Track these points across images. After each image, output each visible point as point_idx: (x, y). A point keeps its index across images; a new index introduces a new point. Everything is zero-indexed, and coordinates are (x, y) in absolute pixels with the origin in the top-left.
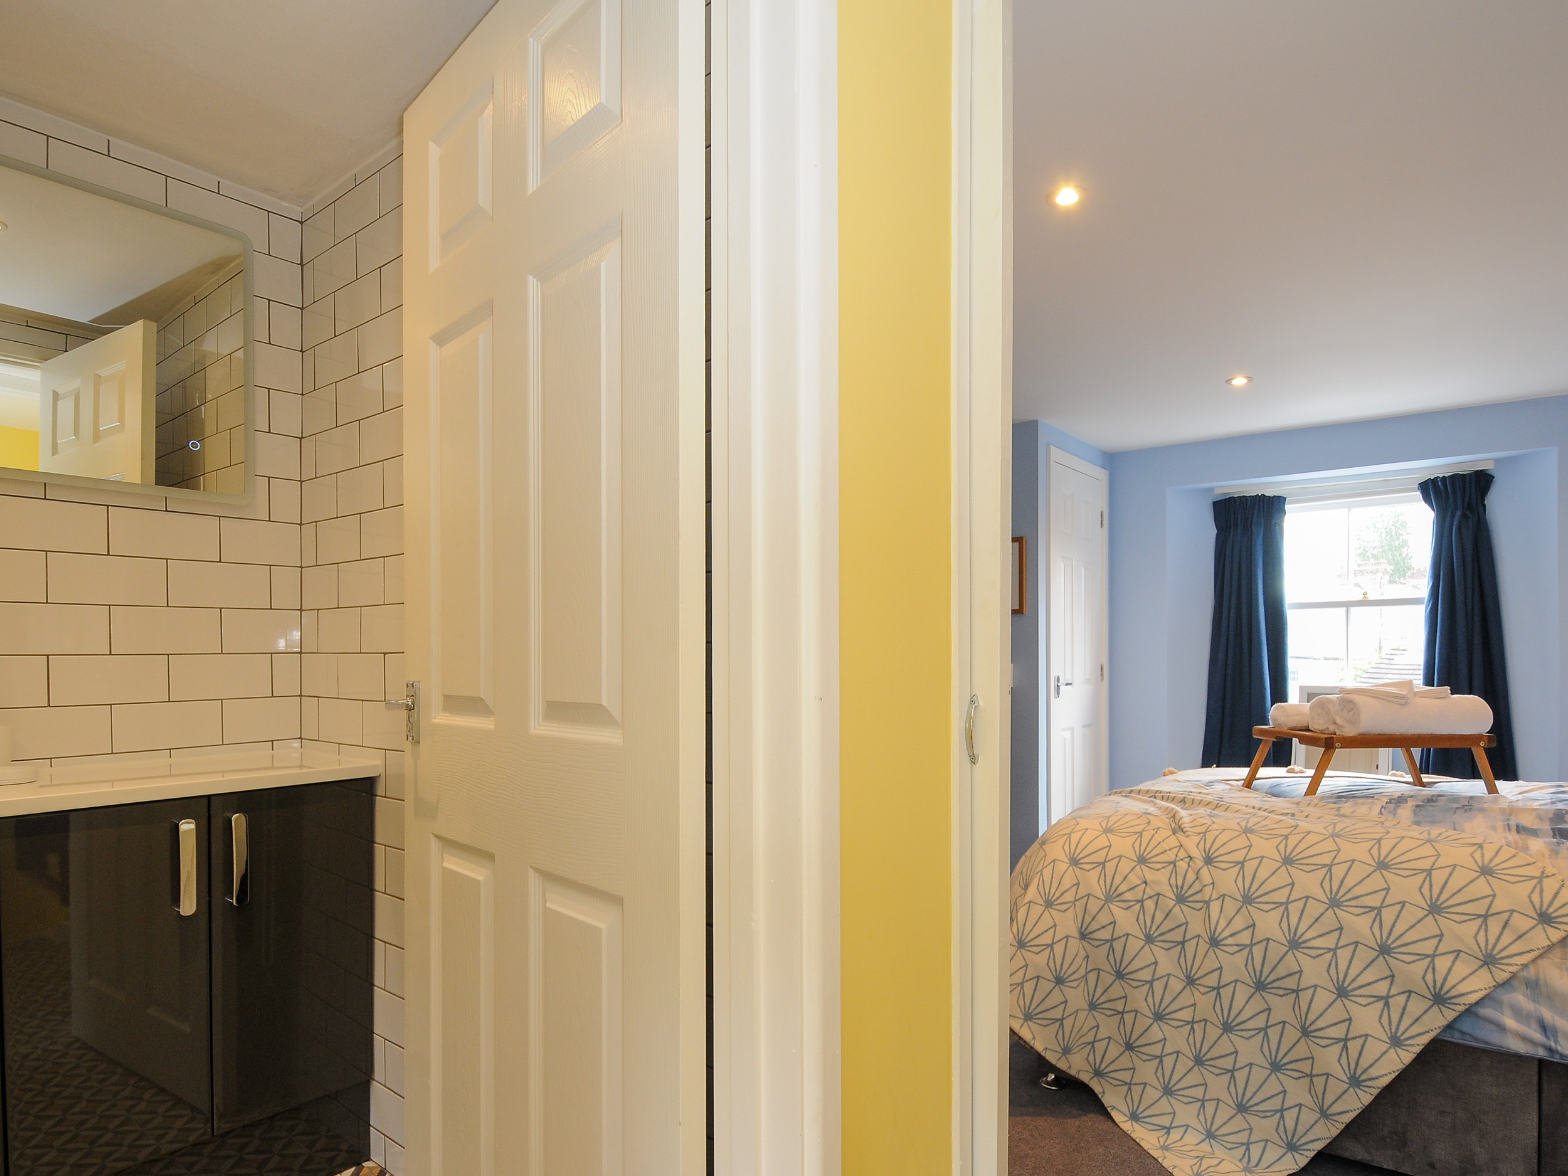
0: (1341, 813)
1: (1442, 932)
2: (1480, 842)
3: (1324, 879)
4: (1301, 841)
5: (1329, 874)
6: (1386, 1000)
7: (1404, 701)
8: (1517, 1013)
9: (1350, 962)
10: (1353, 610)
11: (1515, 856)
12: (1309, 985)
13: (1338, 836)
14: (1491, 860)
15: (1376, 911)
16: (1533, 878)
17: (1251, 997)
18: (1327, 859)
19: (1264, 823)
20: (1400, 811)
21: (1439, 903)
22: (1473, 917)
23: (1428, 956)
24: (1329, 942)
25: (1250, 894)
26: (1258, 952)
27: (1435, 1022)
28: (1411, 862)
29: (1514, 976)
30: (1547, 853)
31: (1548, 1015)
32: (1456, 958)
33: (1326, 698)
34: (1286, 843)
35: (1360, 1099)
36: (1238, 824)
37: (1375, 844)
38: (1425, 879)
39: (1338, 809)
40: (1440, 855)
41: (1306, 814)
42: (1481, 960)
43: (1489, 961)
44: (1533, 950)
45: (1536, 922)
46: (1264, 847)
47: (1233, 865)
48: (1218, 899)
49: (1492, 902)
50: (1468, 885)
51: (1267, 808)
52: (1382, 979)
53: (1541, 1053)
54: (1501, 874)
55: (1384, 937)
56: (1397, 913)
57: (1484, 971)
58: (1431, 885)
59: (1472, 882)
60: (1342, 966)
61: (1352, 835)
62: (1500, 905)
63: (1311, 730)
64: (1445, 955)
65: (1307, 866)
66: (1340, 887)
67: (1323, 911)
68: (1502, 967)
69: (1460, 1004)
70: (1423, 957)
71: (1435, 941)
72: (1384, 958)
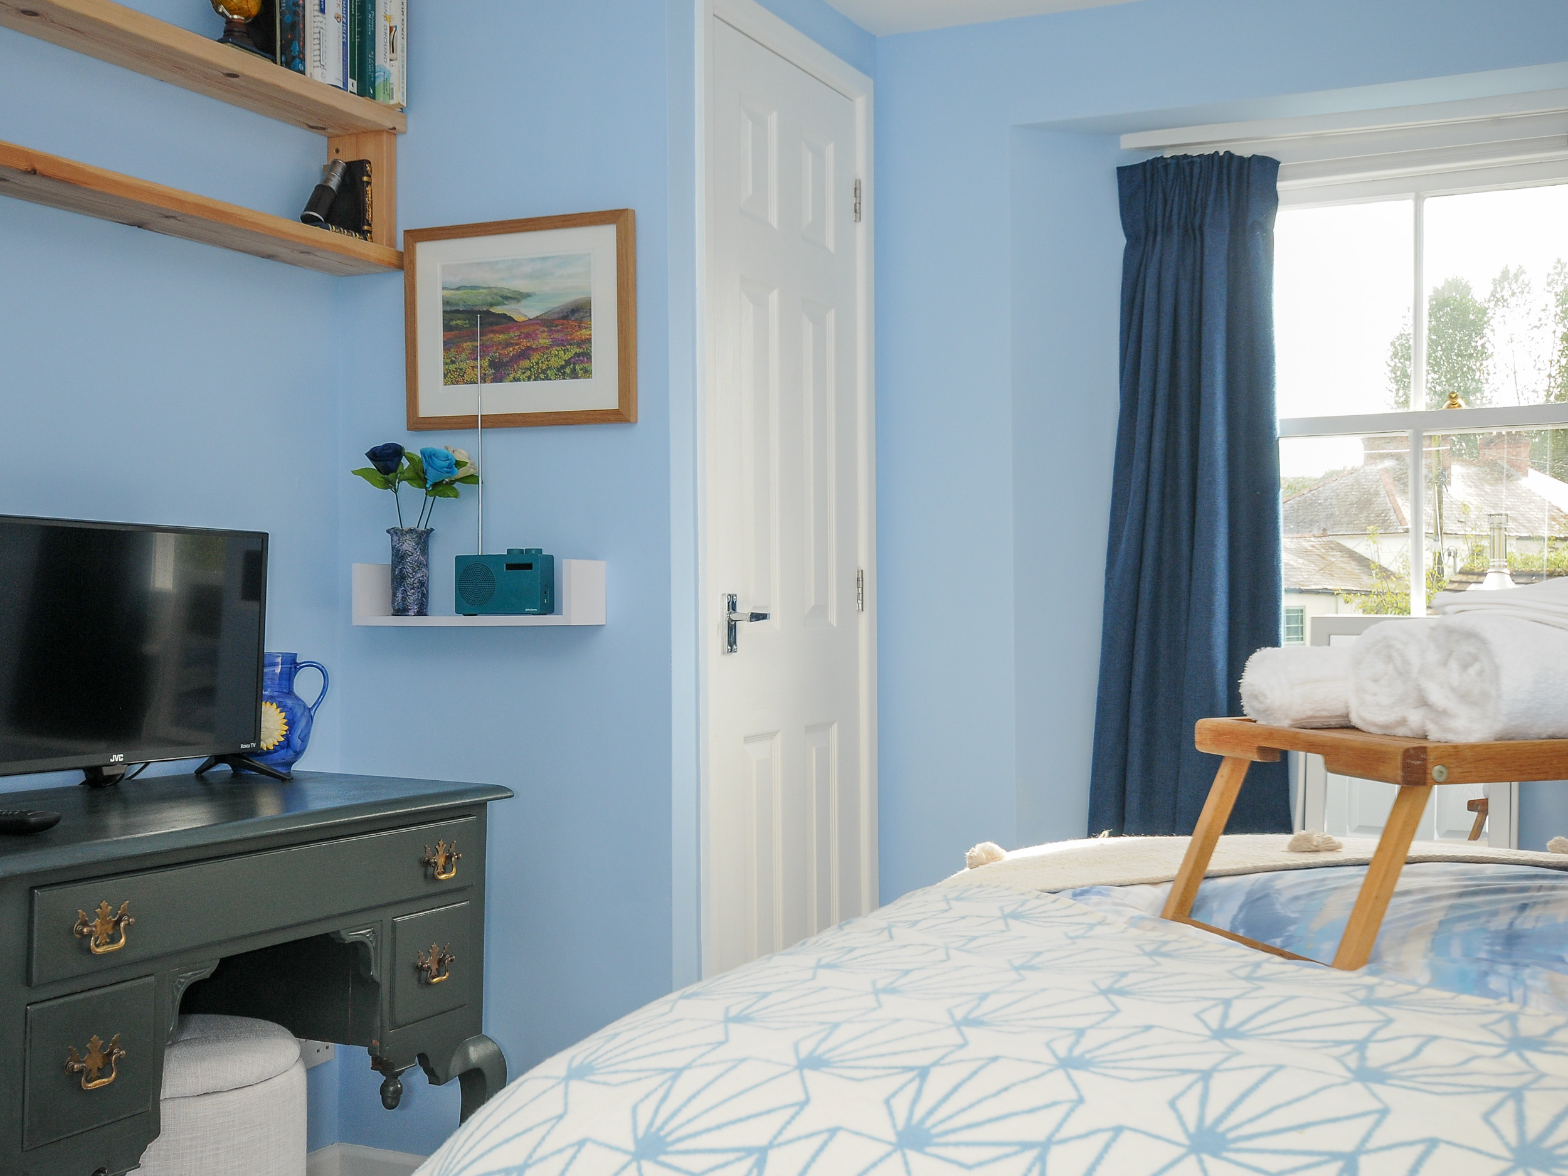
63: (1354, 728)
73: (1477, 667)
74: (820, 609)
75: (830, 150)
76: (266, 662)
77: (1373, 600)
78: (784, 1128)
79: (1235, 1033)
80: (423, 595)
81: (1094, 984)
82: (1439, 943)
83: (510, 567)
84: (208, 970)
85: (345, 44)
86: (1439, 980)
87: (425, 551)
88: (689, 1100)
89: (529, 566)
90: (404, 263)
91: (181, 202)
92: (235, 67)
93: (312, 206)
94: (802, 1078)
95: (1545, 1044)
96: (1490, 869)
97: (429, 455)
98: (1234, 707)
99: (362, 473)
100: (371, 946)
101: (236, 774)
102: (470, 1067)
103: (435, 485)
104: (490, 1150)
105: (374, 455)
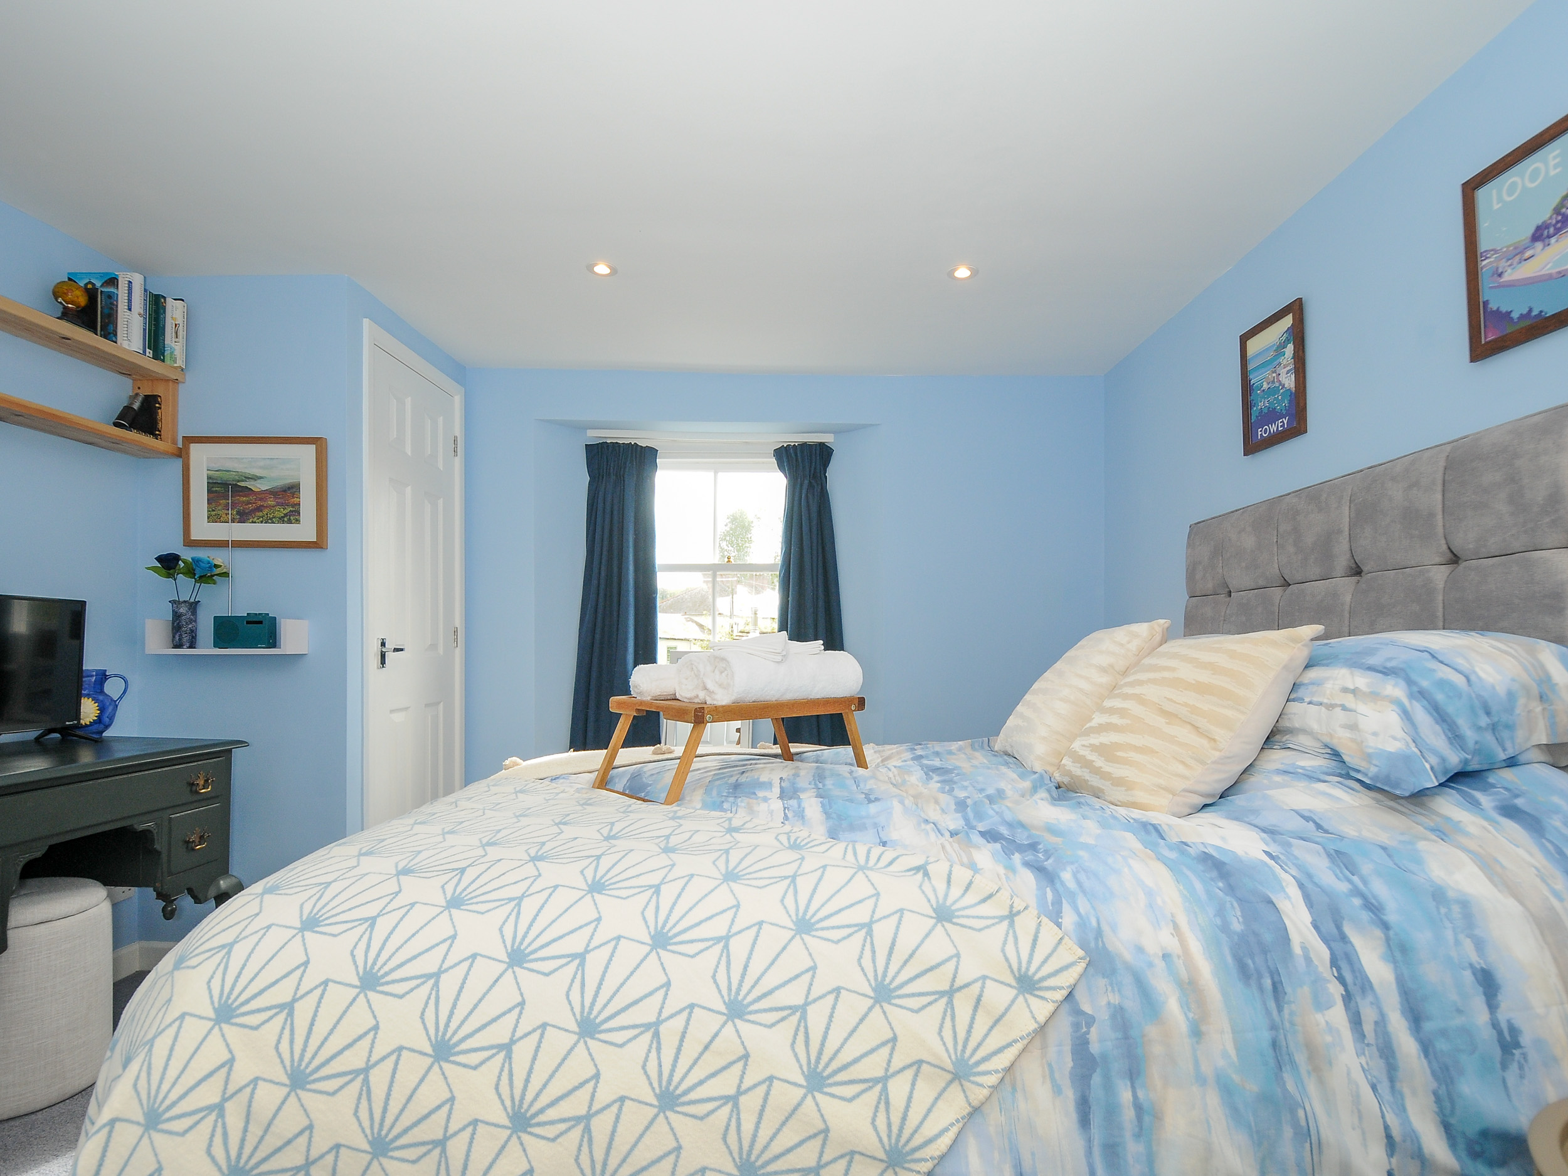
1: (895, 1034)
2: (925, 864)
3: (717, 967)
4: (680, 895)
5: (725, 955)
9: (761, 1115)
11: (972, 883)
14: (946, 895)
15: (798, 1014)
16: (1001, 918)
18: (720, 927)
19: (625, 863)
21: (887, 980)
22: (933, 998)
23: (877, 1081)
24: (726, 1085)
25: (592, 1017)
26: (601, 1127)
28: (844, 912)
29: (993, 1091)
30: (1002, 874)
32: (916, 1075)
34: (657, 903)
36: (598, 831)
37: (789, 886)
38: (865, 941)
40: (878, 895)
42: (949, 1072)
43: (960, 1071)
44: (1016, 1041)
45: (1016, 992)
46: (621, 917)
47: (564, 962)
48: (529, 1034)
49: (957, 969)
50: (922, 942)
52: (809, 1138)
54: (962, 917)
55: (813, 1059)
56: (829, 1011)
57: (955, 1089)
58: (874, 952)
59: (927, 937)
60: (748, 1126)
61: (757, 872)
62: (968, 971)
63: (678, 700)
64: (901, 1074)
65: (690, 945)
66: (743, 976)
67: (717, 1027)
68: (979, 1079)
69: (925, 1160)
70: (870, 1084)
71: (885, 1051)
72: (814, 1098)
73: (726, 672)
74: (433, 647)
75: (441, 420)
76: (84, 674)
77: (705, 644)
78: (386, 906)
79: (614, 837)
80: (193, 637)
81: (553, 820)
82: (708, 791)
83: (248, 623)
84: (39, 853)
85: (145, 330)
86: (705, 806)
87: (194, 613)
88: (334, 897)
89: (260, 622)
90: (182, 454)
91: (26, 407)
92: (68, 334)
93: (120, 417)
94: (398, 880)
95: (741, 829)
96: (733, 757)
97: (197, 561)
98: (626, 691)
99: (154, 569)
100: (155, 832)
101: (64, 740)
102: (221, 892)
103: (201, 577)
104: (213, 937)
105: (160, 559)
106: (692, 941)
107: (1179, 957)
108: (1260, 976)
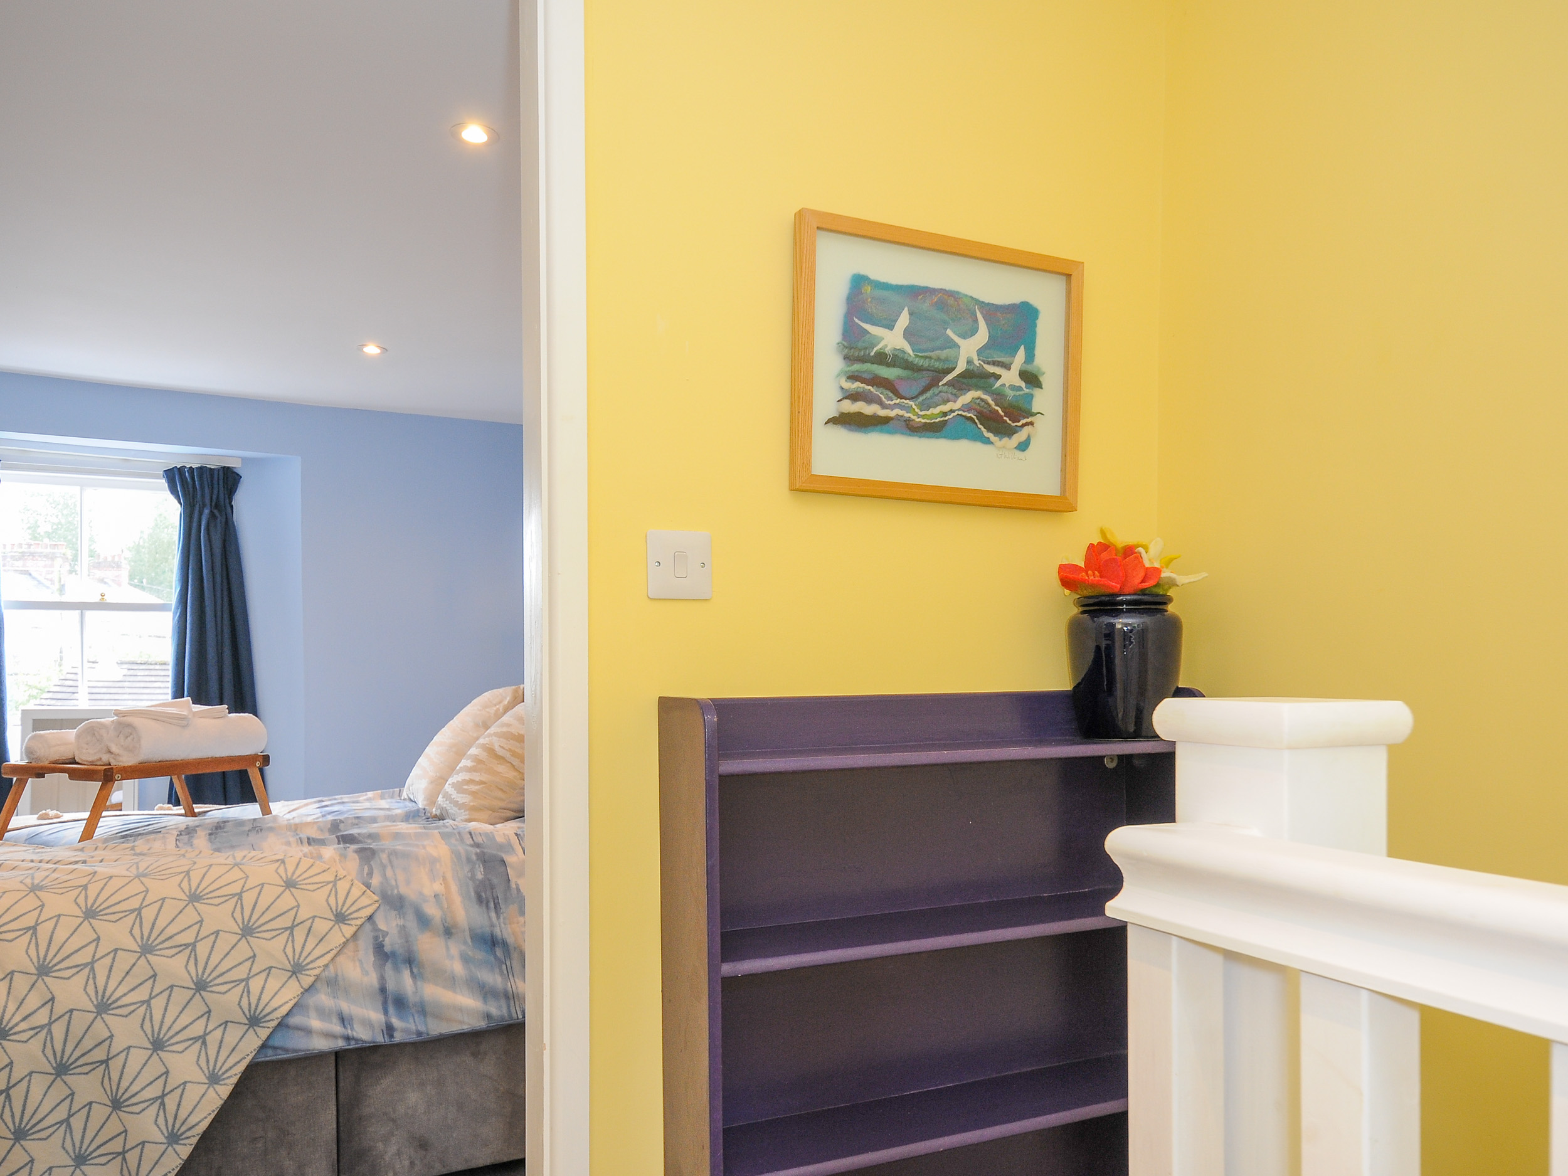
0: (138, 851)
1: (254, 953)
2: (281, 857)
3: (133, 926)
4: (102, 889)
5: (138, 919)
6: (202, 1039)
7: (184, 723)
8: (322, 1013)
9: (166, 1009)
10: (89, 614)
11: (312, 865)
12: (121, 1049)
13: (145, 875)
14: (293, 873)
15: (190, 948)
16: (328, 883)
17: (49, 1087)
18: (135, 903)
19: (55, 875)
20: (196, 842)
21: (251, 924)
22: (280, 931)
23: (242, 980)
24: (142, 994)
25: (46, 963)
26: (58, 1030)
27: (250, 1045)
28: (223, 888)
29: (318, 977)
30: (337, 858)
31: (345, 1007)
32: (268, 975)
33: (98, 722)
34: (86, 894)
35: (178, 1155)
36: (21, 882)
37: (184, 877)
38: (237, 903)
39: (133, 848)
40: (248, 877)
41: (100, 858)
42: (289, 971)
43: (296, 970)
44: (332, 950)
45: (332, 923)
46: (60, 904)
47: (22, 932)
48: (4, 978)
49: (296, 913)
50: (275, 901)
51: (49, 859)
52: (198, 1018)
53: (341, 1044)
54: (303, 884)
55: (200, 973)
56: (211, 944)
57: (293, 982)
58: (242, 908)
59: (278, 897)
60: (157, 1017)
61: (160, 871)
62: (303, 914)
63: (78, 763)
64: (258, 976)
65: (113, 915)
66: (151, 930)
67: (134, 961)
68: (307, 972)
69: (272, 1020)
70: (238, 983)
71: (248, 964)
72: (200, 994)
73: (132, 736)
106: (114, 913)
107: (443, 895)
108: (488, 902)
